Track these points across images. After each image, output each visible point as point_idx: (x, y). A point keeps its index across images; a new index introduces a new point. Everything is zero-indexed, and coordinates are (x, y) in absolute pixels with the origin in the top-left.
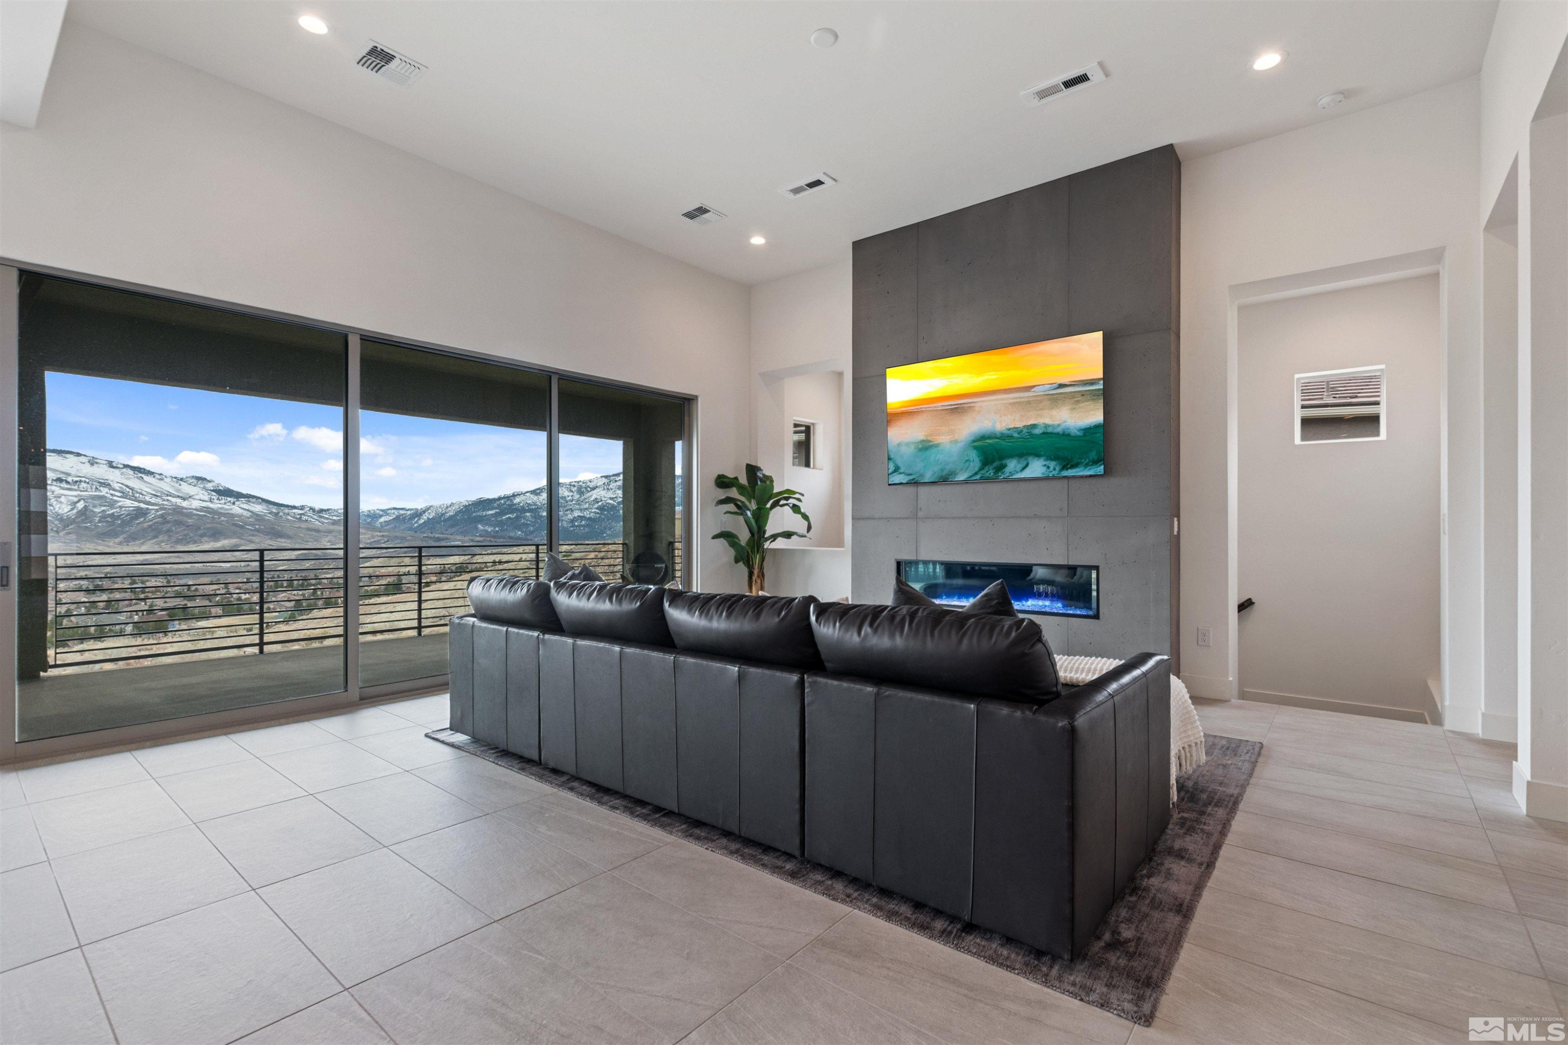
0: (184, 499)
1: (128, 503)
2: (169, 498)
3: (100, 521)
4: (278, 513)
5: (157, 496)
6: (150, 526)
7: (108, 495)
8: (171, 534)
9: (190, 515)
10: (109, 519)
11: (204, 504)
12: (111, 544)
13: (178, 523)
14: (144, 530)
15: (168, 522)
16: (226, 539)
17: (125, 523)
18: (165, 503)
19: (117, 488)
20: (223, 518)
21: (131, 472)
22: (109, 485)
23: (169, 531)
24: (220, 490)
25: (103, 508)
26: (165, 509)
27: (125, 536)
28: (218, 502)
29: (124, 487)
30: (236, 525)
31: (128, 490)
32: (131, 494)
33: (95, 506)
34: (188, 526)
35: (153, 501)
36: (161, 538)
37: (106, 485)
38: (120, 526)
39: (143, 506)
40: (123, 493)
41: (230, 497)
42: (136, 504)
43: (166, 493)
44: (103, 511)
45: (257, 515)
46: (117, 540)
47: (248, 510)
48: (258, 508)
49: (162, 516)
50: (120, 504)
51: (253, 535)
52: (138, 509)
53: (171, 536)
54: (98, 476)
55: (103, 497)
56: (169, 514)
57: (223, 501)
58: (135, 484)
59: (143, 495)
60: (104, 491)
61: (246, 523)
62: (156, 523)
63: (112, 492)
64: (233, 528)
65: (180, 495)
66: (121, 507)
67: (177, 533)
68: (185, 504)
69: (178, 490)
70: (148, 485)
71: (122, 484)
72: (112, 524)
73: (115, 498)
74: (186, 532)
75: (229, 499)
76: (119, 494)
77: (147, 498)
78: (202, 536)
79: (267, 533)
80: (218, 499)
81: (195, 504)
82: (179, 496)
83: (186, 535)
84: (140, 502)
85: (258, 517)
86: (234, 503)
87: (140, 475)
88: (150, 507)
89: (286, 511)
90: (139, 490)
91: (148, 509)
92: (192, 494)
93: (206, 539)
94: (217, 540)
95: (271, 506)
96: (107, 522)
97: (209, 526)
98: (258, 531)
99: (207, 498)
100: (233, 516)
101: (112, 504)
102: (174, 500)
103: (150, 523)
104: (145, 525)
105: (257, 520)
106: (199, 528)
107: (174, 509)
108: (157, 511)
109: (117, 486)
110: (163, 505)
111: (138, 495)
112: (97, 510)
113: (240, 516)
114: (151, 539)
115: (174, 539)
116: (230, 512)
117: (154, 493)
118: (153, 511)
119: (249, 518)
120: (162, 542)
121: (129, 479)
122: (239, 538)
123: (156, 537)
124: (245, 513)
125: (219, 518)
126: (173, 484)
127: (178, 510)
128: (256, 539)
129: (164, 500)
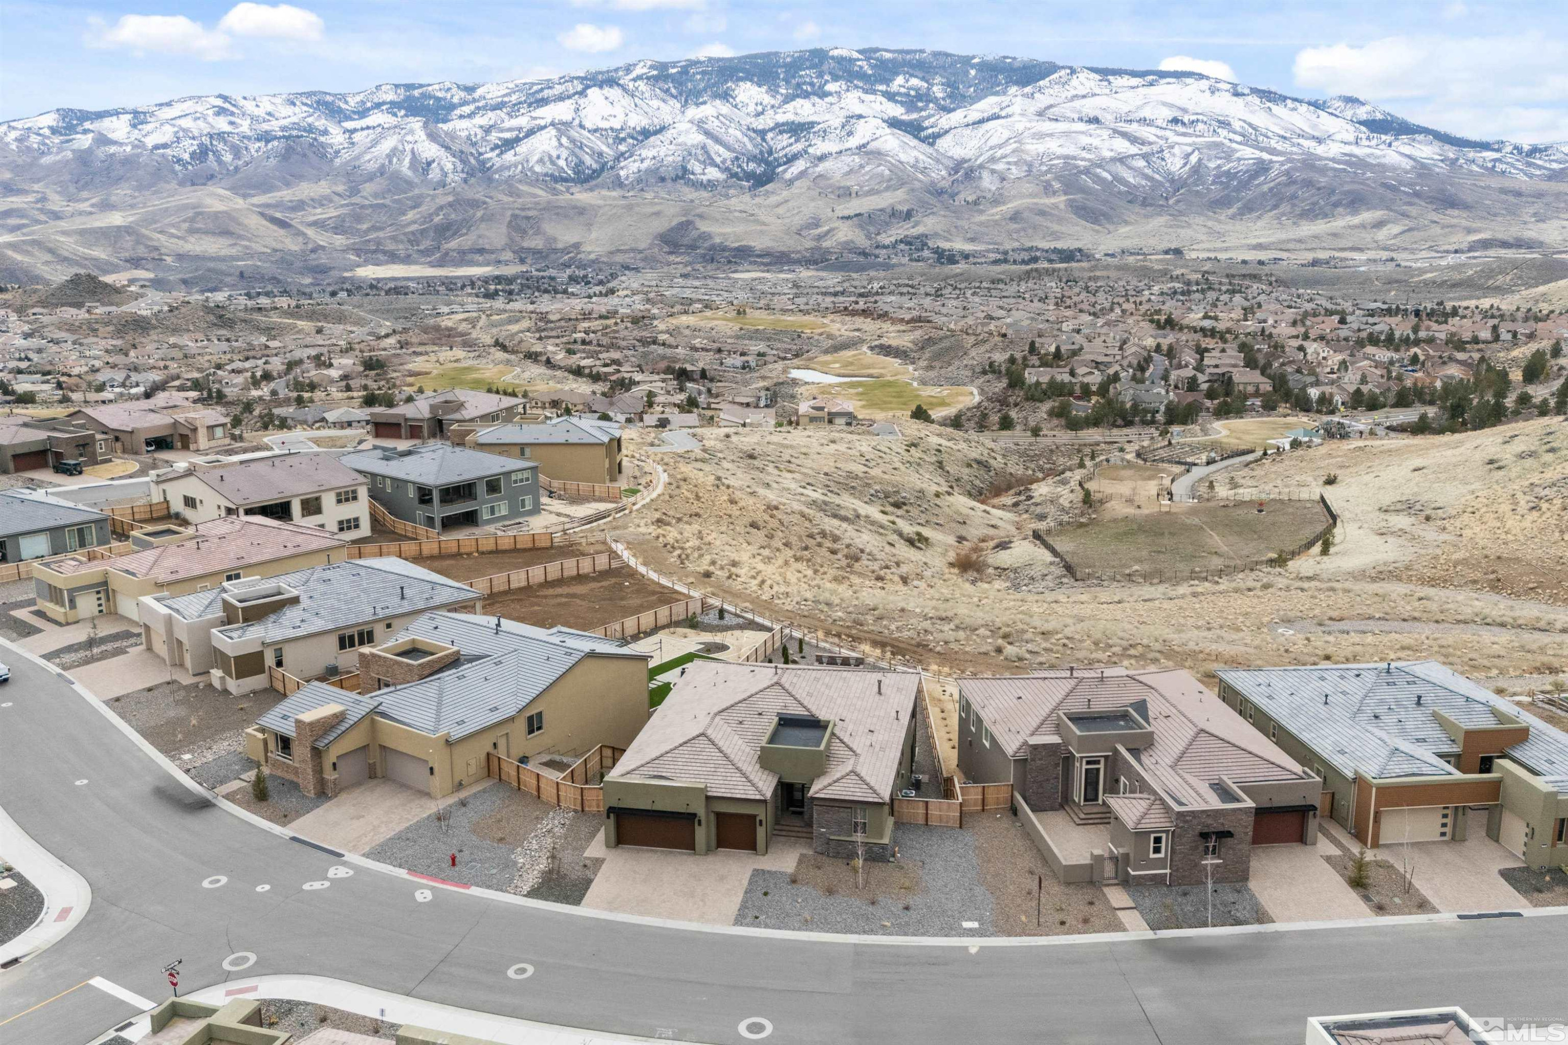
0: (1320, 141)
1: (1248, 153)
2: (1301, 141)
3: (1214, 183)
4: (1457, 159)
5: (1285, 138)
6: (1271, 189)
7: (1227, 142)
8: (1296, 201)
9: (1323, 171)
10: (1224, 179)
11: (1348, 149)
12: (1223, 218)
13: (1308, 183)
14: (1264, 195)
15: (1294, 182)
16: (1368, 209)
17: (1244, 185)
18: (1295, 149)
19: (1238, 129)
20: (1369, 174)
21: (1257, 100)
22: (1229, 124)
23: (1294, 197)
24: (1374, 121)
25: (1219, 162)
26: (1290, 160)
27: (1239, 204)
28: (1367, 143)
29: (1246, 126)
30: (1385, 185)
31: (1251, 130)
32: (1253, 137)
33: (1209, 160)
34: (1319, 189)
35: (1279, 148)
36: (1285, 207)
37: (1224, 124)
38: (1237, 189)
39: (1266, 156)
40: (1244, 136)
41: (1386, 134)
42: (1258, 154)
43: (1298, 131)
44: (1219, 167)
45: (1423, 166)
46: (1231, 211)
47: (1409, 157)
48: (1426, 151)
49: (1287, 173)
50: (1238, 155)
51: (1410, 204)
52: (1260, 161)
53: (1294, 205)
54: (1217, 111)
55: (1217, 145)
56: (1295, 169)
57: (1374, 142)
58: (1261, 119)
59: (1268, 137)
60: (1223, 132)
61: (1401, 183)
62: (1279, 184)
63: (1232, 136)
64: (1381, 190)
65: (1316, 134)
66: (1239, 159)
67: (1303, 201)
68: (1320, 150)
69: (1315, 126)
70: (1278, 121)
71: (1245, 121)
72: (1226, 186)
73: (1234, 145)
74: (1315, 199)
75: (1384, 137)
76: (1239, 138)
77: (1273, 143)
78: (1336, 205)
79: (1431, 200)
80: (1368, 138)
81: (1333, 150)
82: (1313, 137)
83: (1314, 204)
84: (1262, 149)
85: (1422, 169)
86: (1390, 145)
87: (1268, 104)
88: (1275, 158)
89: (1471, 155)
90: (1264, 131)
91: (1271, 162)
92: (1332, 131)
93: (1340, 209)
94: (1355, 212)
95: (1447, 147)
96: (1222, 183)
97: (1347, 187)
98: (1417, 194)
99: (1351, 138)
100: (1383, 168)
101: (1229, 156)
102: (1306, 143)
103: (1272, 184)
104: (1265, 188)
105: (1420, 175)
106: (1333, 192)
107: (1304, 161)
108: (1282, 164)
109: (1237, 125)
110: (1291, 153)
111: (1261, 138)
112: (1212, 165)
113: (1394, 168)
114: (1271, 210)
115: (1298, 211)
116: (1383, 161)
117: (1282, 133)
118: (1277, 165)
119: (1407, 172)
120: (1283, 214)
121: (1253, 112)
122: (1388, 208)
123: (1275, 207)
124: (1407, 164)
125: (1364, 174)
126: (1308, 115)
127: (1310, 162)
128: (1413, 211)
129: (1293, 145)
